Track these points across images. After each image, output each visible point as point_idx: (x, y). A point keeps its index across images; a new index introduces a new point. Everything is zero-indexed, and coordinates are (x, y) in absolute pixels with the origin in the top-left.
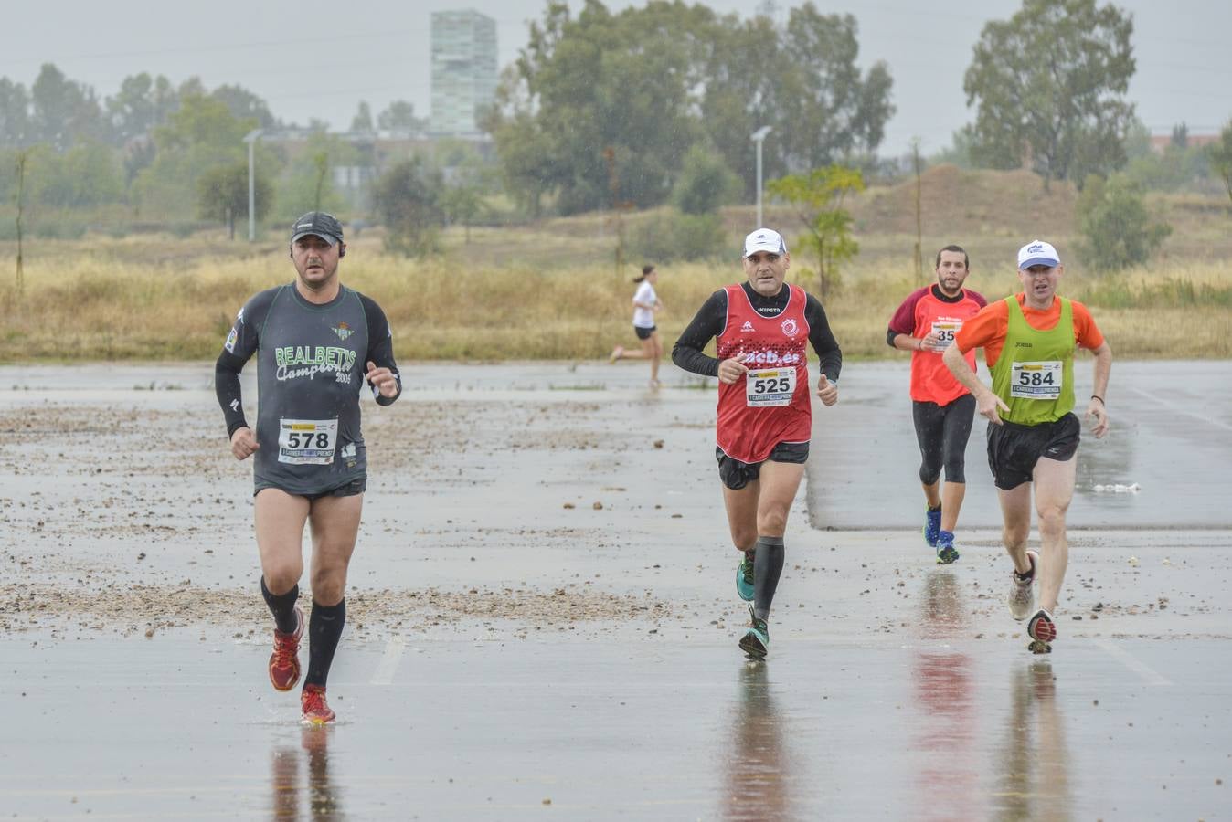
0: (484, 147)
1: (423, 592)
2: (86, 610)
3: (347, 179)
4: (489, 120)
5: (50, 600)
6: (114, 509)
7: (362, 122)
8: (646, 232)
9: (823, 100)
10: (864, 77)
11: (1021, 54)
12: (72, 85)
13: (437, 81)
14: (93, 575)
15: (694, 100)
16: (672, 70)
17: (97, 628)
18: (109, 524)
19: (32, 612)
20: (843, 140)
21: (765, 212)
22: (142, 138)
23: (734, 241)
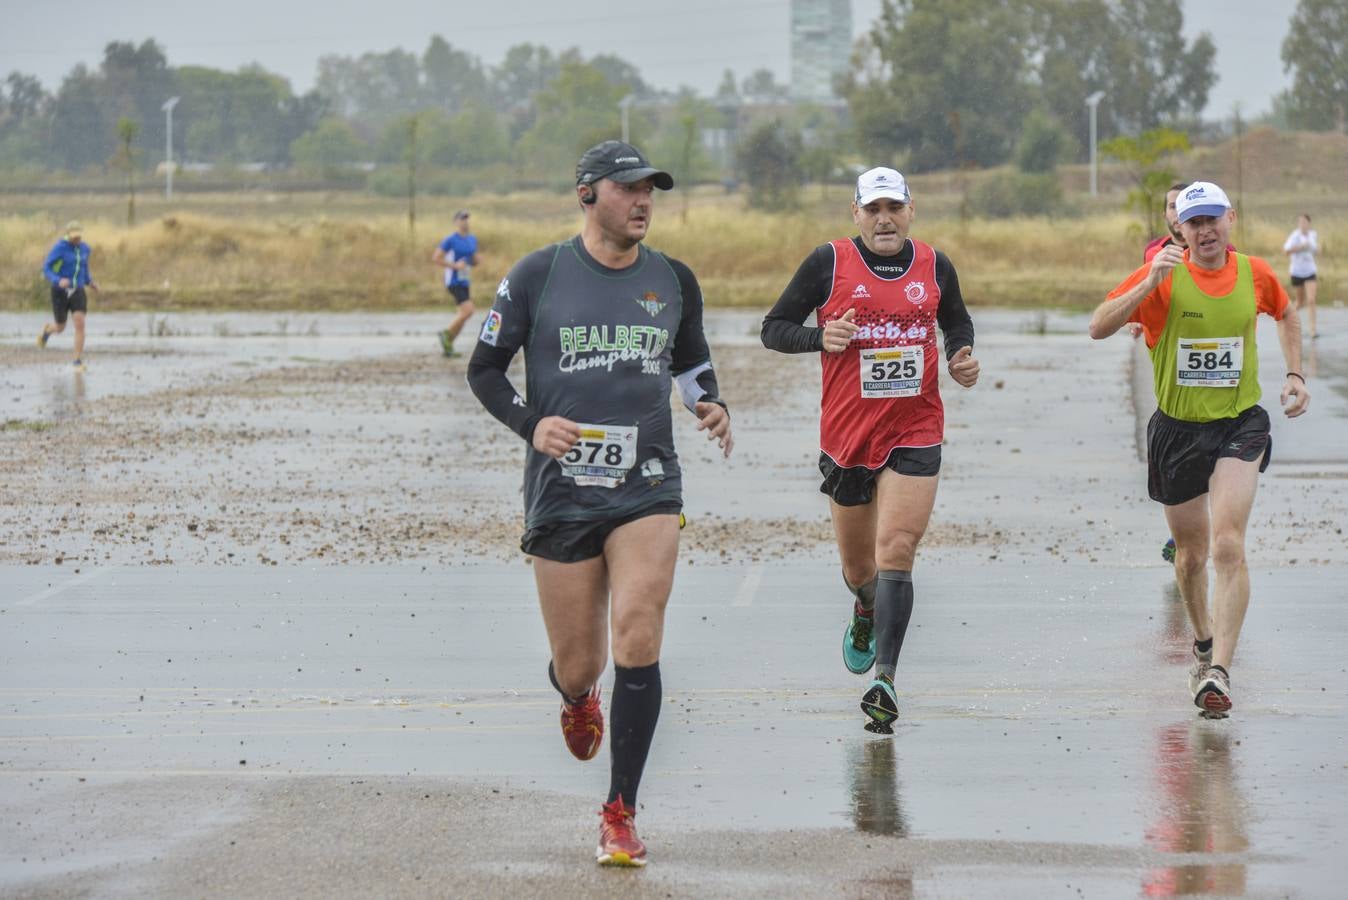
0: (839, 111)
1: (781, 521)
2: (471, 537)
3: (714, 140)
4: (845, 86)
5: (439, 529)
6: (497, 444)
7: (728, 88)
8: (990, 190)
9: (1153, 68)
10: (1189, 48)
11: (1334, 25)
12: (460, 55)
13: (797, 50)
14: (479, 505)
15: (1034, 67)
16: (1013, 40)
17: (481, 554)
18: (492, 458)
19: (421, 539)
20: (1171, 104)
21: (1100, 174)
22: (525, 104)
23: (1070, 197)
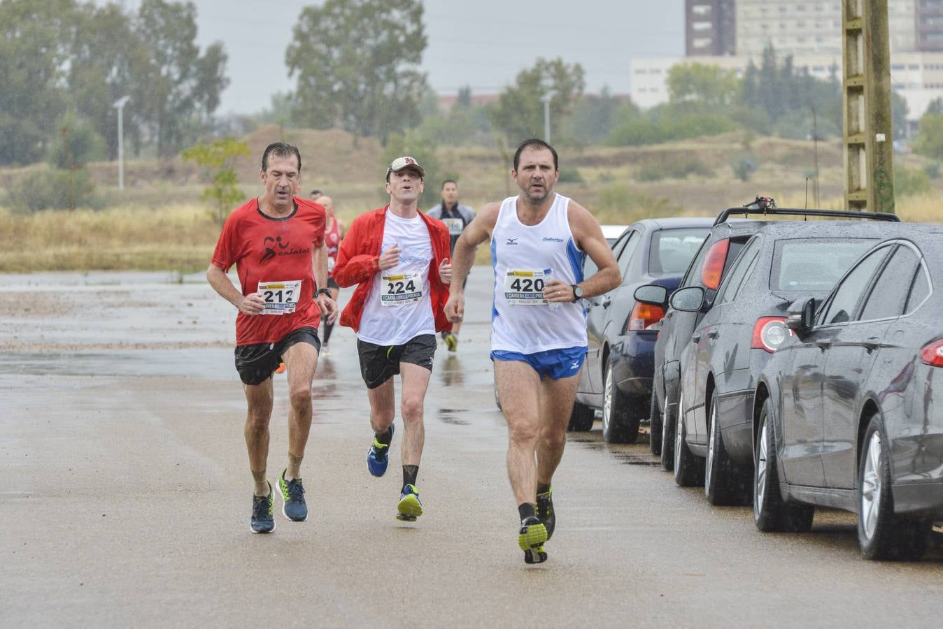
8: (29, 183)
9: (169, 74)
10: (202, 54)
11: (332, 33)
15: (62, 74)
16: (44, 50)
20: (187, 105)
21: (125, 167)
23: (101, 191)
